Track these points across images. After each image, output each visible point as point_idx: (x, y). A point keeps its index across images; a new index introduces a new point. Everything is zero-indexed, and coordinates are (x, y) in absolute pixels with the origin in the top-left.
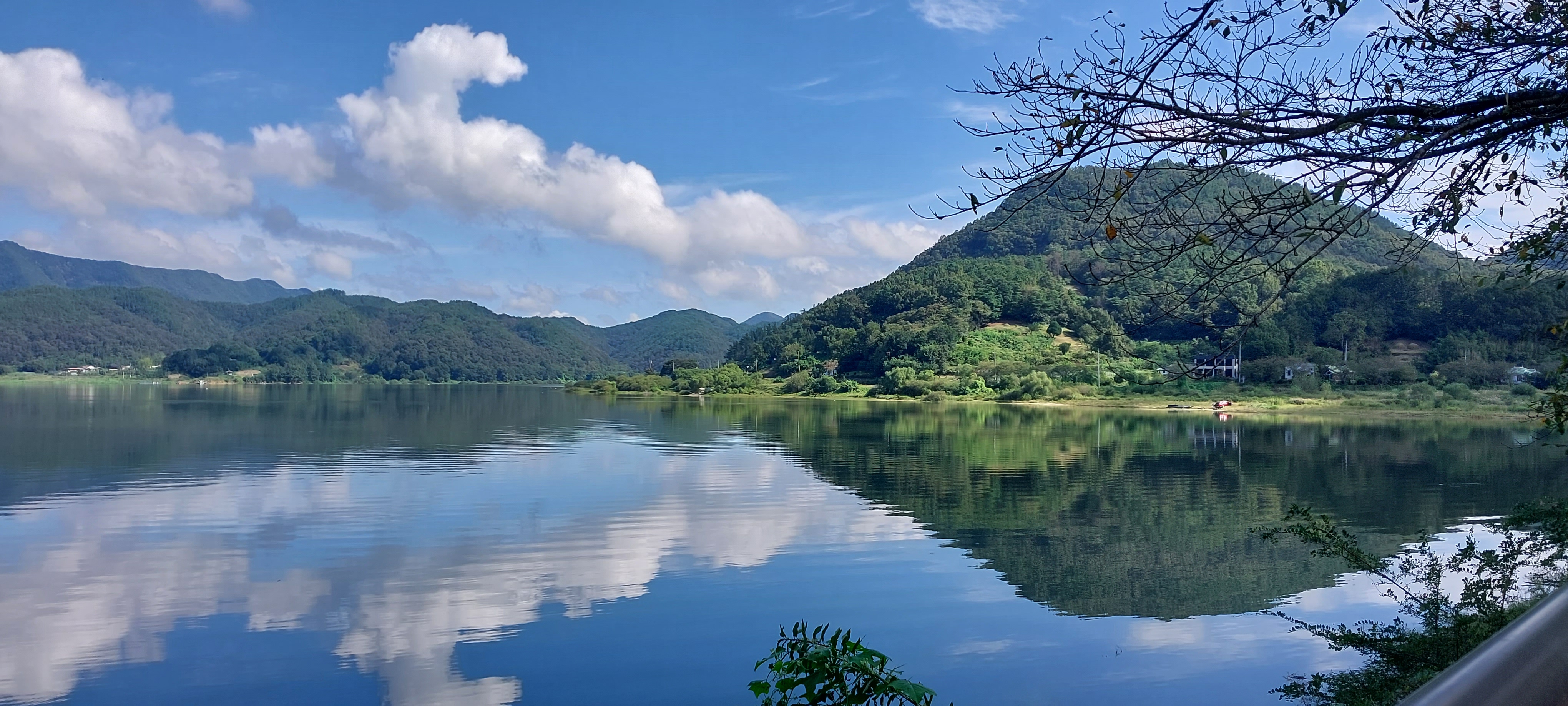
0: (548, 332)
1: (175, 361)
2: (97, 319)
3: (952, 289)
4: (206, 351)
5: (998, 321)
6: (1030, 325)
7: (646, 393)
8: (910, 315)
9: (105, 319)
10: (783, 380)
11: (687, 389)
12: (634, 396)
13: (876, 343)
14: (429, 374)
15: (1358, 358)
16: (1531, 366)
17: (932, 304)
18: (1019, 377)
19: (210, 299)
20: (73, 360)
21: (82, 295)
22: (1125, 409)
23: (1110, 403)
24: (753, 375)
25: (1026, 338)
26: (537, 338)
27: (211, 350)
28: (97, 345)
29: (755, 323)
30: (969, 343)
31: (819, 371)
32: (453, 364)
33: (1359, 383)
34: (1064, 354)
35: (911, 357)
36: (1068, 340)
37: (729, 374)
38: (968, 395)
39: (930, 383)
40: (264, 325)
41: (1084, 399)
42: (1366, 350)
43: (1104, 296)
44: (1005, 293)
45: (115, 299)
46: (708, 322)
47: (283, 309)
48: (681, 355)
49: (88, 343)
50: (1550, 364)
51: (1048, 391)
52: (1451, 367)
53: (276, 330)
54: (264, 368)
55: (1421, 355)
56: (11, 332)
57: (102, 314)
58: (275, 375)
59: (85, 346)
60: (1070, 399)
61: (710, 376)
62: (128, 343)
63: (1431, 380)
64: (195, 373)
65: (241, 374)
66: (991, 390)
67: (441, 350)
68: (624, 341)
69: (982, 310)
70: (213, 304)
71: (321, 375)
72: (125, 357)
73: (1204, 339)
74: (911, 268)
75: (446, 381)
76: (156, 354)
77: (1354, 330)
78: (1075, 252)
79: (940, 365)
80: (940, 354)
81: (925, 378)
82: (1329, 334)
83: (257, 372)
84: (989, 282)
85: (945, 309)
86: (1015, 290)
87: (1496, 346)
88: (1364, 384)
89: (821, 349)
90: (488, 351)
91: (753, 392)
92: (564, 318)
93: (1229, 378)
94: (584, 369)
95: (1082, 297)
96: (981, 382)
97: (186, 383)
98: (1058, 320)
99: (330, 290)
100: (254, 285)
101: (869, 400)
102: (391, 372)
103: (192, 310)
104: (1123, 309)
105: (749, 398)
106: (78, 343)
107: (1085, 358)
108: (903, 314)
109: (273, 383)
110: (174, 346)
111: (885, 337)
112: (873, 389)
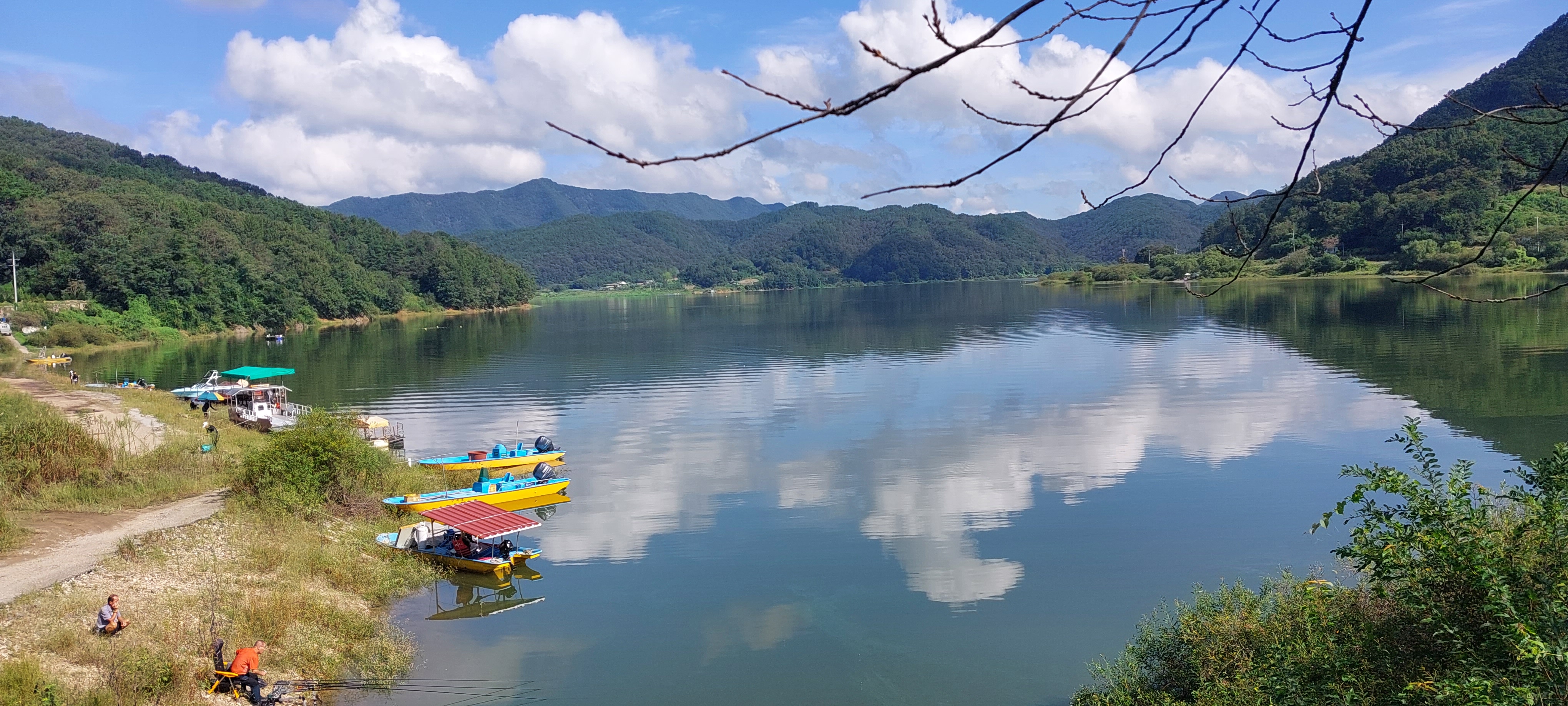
1: (689, 275)
2: (623, 241)
3: (1476, 150)
4: (711, 264)
5: (1536, 182)
8: (1425, 183)
9: (629, 241)
10: (1277, 261)
11: (1170, 275)
13: (1385, 215)
14: (901, 275)
17: (1452, 168)
19: (706, 219)
20: (609, 277)
21: (608, 220)
24: (1240, 258)
26: (996, 235)
27: (716, 263)
28: (626, 263)
30: (1501, 209)
31: (1317, 250)
32: (921, 264)
35: (1430, 229)
37: (1213, 259)
38: (1506, 266)
39: (1457, 256)
40: (753, 238)
44: (1543, 150)
45: (634, 222)
46: (1166, 206)
47: (767, 223)
49: (619, 262)
53: (764, 242)
54: (761, 277)
57: (626, 237)
58: (770, 283)
59: (617, 265)
61: (1195, 261)
62: (649, 260)
64: (705, 283)
65: (743, 283)
66: (1534, 259)
67: (910, 252)
68: (1078, 232)
69: (1516, 171)
70: (709, 222)
71: (808, 281)
72: (648, 273)
76: (671, 269)
79: (1466, 236)
80: (1465, 223)
81: (1450, 250)
83: (756, 280)
84: (1523, 138)
85: (1468, 173)
89: (1316, 226)
90: (952, 251)
91: (1245, 276)
96: (1521, 251)
97: (700, 292)
100: (740, 202)
101: (1383, 277)
102: (868, 275)
103: (693, 229)
105: (1240, 282)
106: (612, 262)
108: (1416, 181)
109: (770, 290)
110: (684, 261)
111: (1395, 208)
112: (1386, 265)
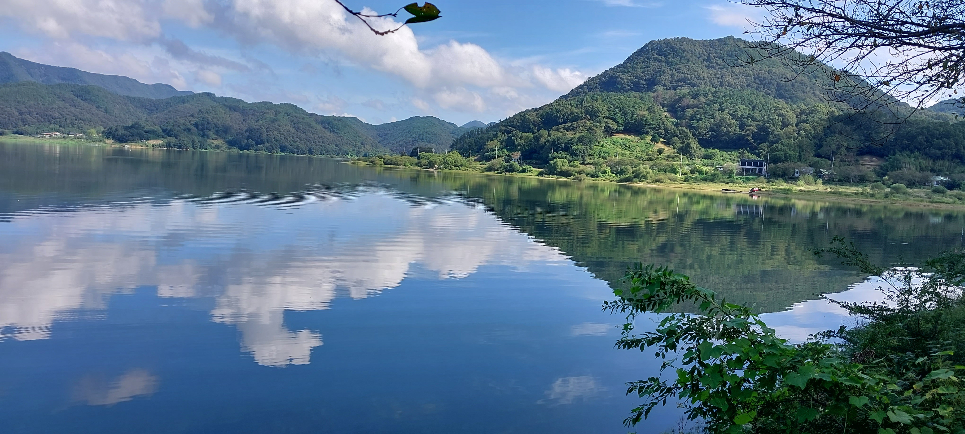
0: (340, 126)
1: (110, 133)
2: (61, 104)
3: (594, 111)
4: (129, 127)
5: (621, 133)
6: (641, 136)
7: (401, 167)
8: (567, 127)
9: (66, 104)
10: (486, 163)
11: (427, 165)
12: (394, 168)
13: (545, 143)
14: (267, 148)
15: (840, 166)
16: (945, 176)
17: (581, 120)
18: (632, 168)
19: (132, 95)
20: (47, 128)
21: (52, 88)
22: (696, 190)
23: (686, 186)
24: (468, 159)
25: (638, 144)
26: (334, 129)
27: (132, 127)
28: (62, 120)
29: (469, 127)
30: (602, 146)
31: (508, 159)
32: (281, 142)
33: (840, 181)
34: (660, 155)
35: (566, 153)
36: (663, 146)
37: (453, 158)
38: (600, 177)
39: (577, 169)
40: (165, 112)
41: (671, 183)
42: (845, 161)
43: (687, 120)
44: (626, 116)
45: (72, 91)
46: (440, 125)
47: (177, 103)
48: (422, 144)
49: (56, 118)
50: (957, 175)
51: (649, 177)
52: (896, 174)
53: (172, 116)
54: (165, 139)
55: (879, 165)
56: (8, 109)
57: (64, 101)
58: (172, 144)
59: (54, 120)
60: (663, 182)
61: (441, 158)
62: (81, 119)
63: (884, 181)
64: (122, 140)
65: (151, 142)
66: (614, 175)
67: (274, 133)
68: (387, 134)
69: (612, 125)
70: (133, 98)
71: (200, 145)
72: (79, 128)
73: (746, 149)
74: (568, 97)
75: (277, 153)
76: (98, 127)
77: (839, 148)
78: (671, 91)
79: (583, 159)
80: (584, 152)
81: (574, 166)
82: (824, 150)
83: (161, 142)
84: (617, 108)
85: (589, 124)
86: (633, 113)
87: (924, 163)
88: (842, 181)
89: (510, 145)
90: (303, 136)
91: (468, 170)
92: (350, 117)
93: (760, 174)
94: (362, 150)
95: (674, 120)
96: (608, 170)
97: (117, 146)
98: (658, 134)
99: (206, 93)
100: (158, 87)
101: (539, 178)
102: (244, 146)
103: (120, 101)
104: (699, 128)
105: (465, 173)
106: (50, 118)
107: (673, 158)
108: (563, 126)
109: (171, 149)
110: (109, 123)
111: (550, 139)
112: (542, 171)
